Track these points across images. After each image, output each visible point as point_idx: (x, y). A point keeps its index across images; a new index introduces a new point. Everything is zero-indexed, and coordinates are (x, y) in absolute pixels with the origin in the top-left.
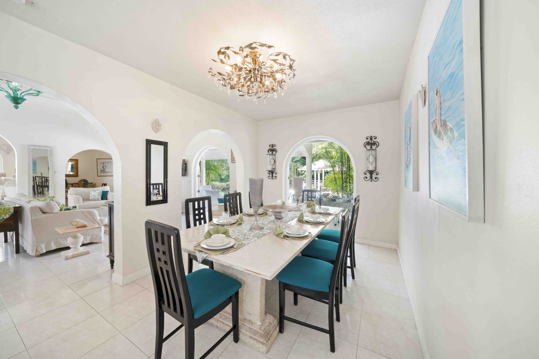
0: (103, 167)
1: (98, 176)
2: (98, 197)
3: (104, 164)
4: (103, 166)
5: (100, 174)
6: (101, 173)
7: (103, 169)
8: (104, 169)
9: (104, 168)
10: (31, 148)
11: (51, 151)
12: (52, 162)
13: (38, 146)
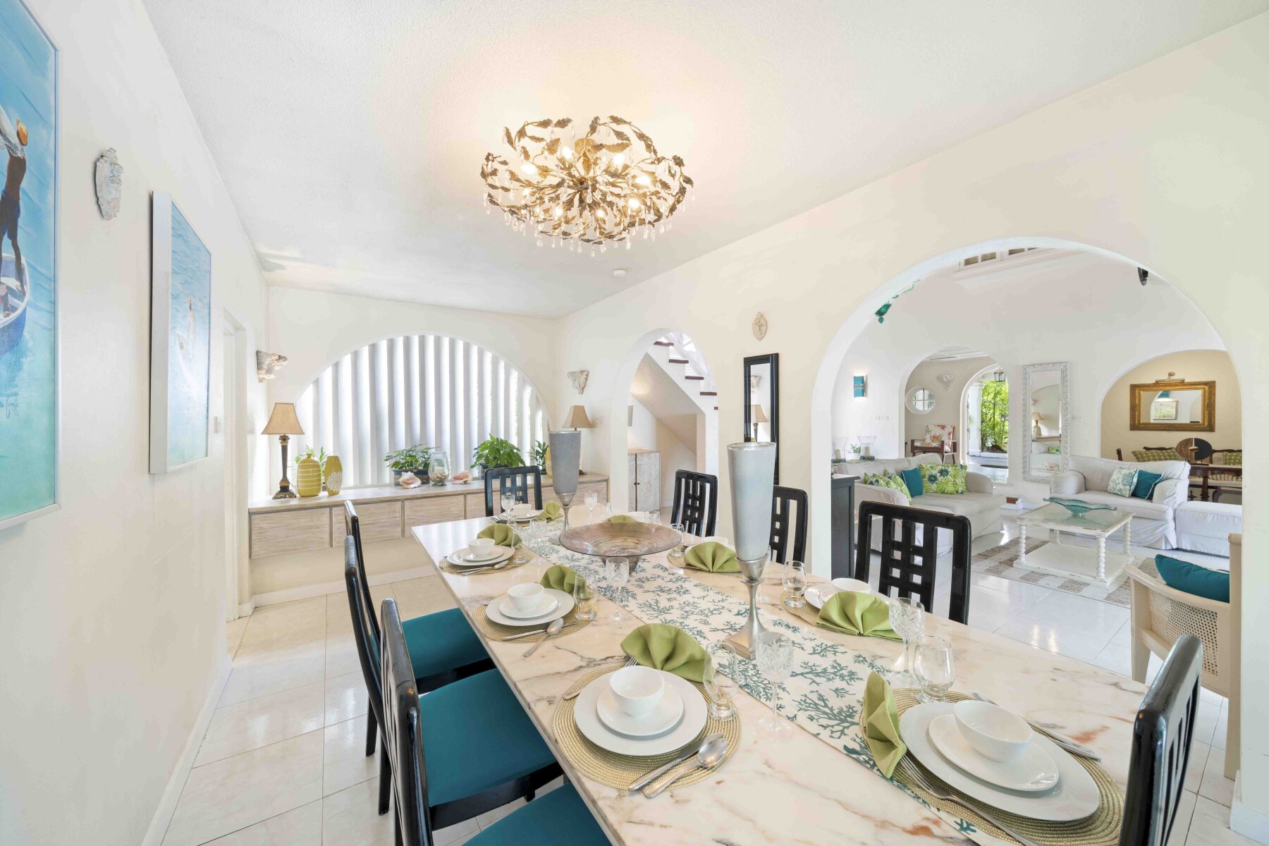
10: (1028, 370)
11: (1064, 372)
12: (1067, 396)
13: (1041, 364)
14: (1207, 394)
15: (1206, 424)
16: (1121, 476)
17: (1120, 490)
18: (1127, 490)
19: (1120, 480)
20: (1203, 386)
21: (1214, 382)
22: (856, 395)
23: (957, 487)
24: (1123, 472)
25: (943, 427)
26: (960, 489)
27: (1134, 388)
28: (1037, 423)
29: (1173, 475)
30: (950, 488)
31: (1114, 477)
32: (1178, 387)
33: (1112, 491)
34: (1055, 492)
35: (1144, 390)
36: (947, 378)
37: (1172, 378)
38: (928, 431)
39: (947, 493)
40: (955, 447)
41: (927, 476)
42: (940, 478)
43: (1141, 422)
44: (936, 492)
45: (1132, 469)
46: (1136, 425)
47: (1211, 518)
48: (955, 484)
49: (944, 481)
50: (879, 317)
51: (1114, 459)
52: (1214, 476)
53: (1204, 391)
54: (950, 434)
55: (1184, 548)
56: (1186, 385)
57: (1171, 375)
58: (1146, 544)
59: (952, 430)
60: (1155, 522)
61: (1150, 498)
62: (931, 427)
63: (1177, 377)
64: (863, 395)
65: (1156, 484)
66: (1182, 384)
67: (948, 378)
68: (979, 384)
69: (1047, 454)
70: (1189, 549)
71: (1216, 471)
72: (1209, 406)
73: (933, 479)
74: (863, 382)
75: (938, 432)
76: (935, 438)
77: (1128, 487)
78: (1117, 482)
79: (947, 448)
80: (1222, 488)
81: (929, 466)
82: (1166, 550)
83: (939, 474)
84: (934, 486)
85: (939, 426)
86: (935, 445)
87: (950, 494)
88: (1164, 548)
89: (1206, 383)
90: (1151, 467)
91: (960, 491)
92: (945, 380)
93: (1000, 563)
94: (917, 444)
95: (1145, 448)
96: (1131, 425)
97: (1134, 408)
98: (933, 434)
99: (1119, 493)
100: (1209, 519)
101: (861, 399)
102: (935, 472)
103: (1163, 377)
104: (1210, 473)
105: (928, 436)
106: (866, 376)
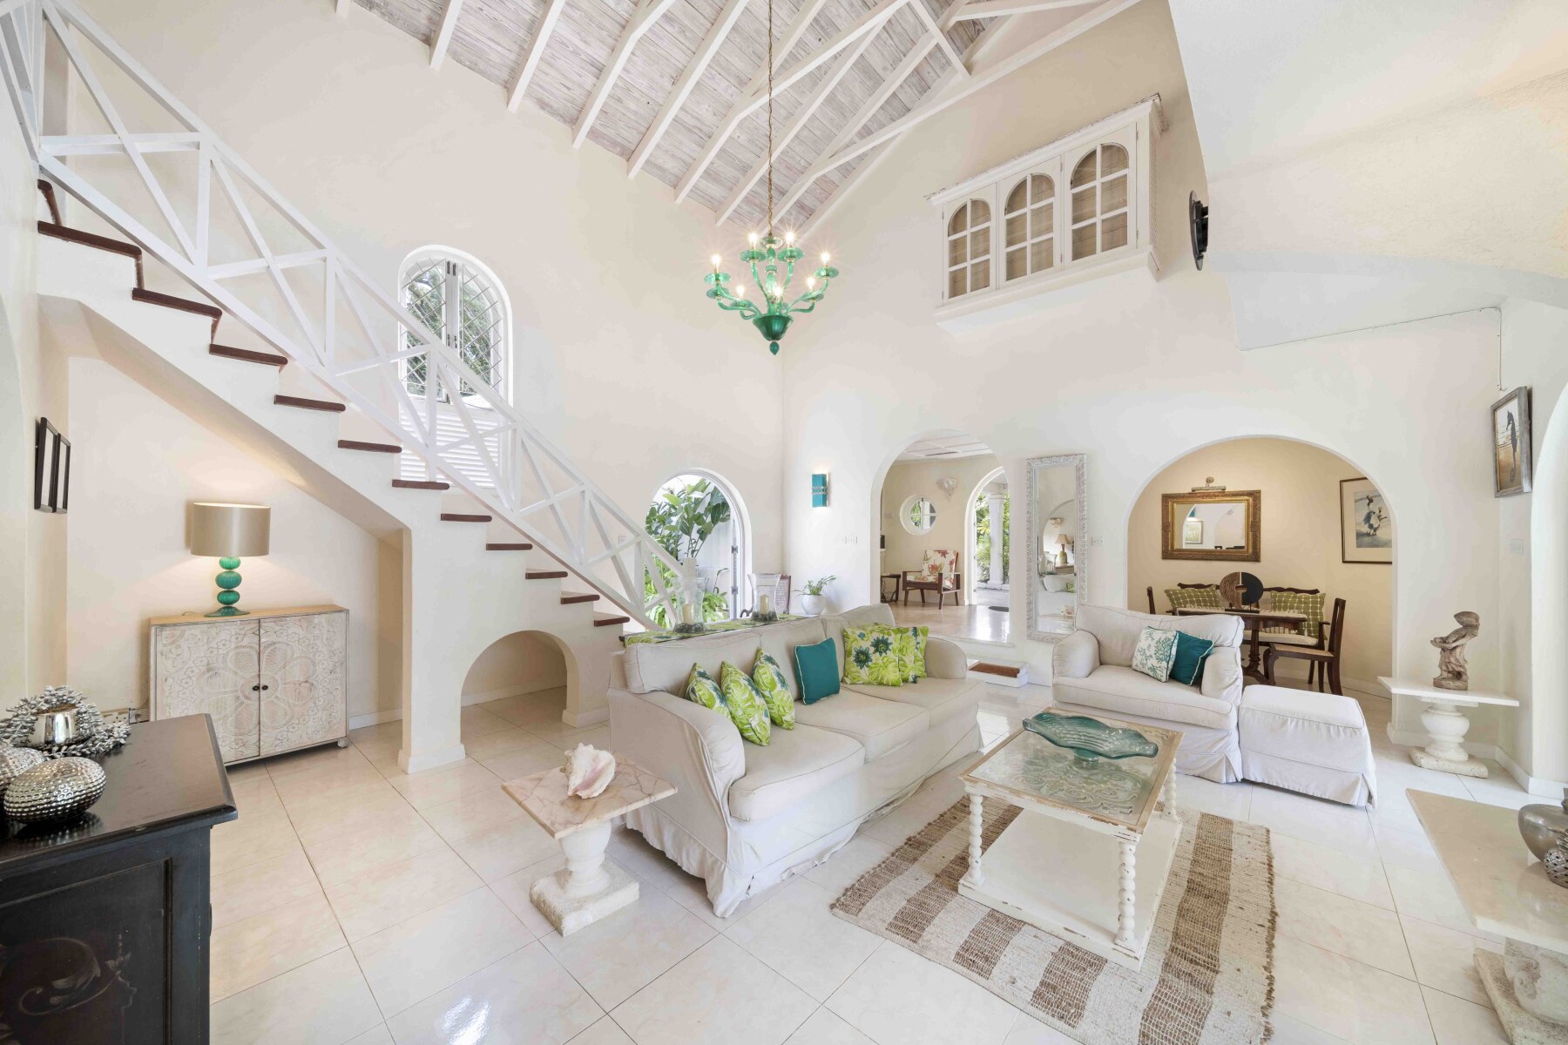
0: (1368, 518)
1: (1344, 562)
2: (1153, 662)
3: (1371, 501)
4: (1368, 511)
5: (1354, 552)
6: (1359, 546)
7: (1365, 529)
8: (1371, 526)
9: (1374, 521)
10: (1034, 465)
11: (1079, 469)
12: (1083, 506)
13: (1049, 457)
14: (1251, 509)
15: (1250, 551)
16: (1153, 644)
17: (1153, 669)
18: (1163, 669)
19: (1152, 651)
20: (1247, 498)
21: (1259, 492)
22: (815, 505)
23: (907, 670)
24: (1158, 635)
25: (944, 553)
26: (911, 675)
27: (1167, 498)
28: (1063, 549)
29: (1223, 641)
30: (892, 675)
31: (1143, 643)
32: (1217, 499)
33: (1140, 668)
34: (1061, 674)
35: (1178, 503)
36: (948, 483)
37: (1211, 485)
38: (926, 559)
39: (887, 685)
40: (958, 581)
41: (854, 653)
42: (875, 657)
43: (1176, 547)
44: (869, 683)
45: (1169, 627)
46: (1171, 552)
47: (1294, 723)
48: (901, 665)
49: (880, 662)
50: (770, 342)
51: (1145, 612)
52: (1268, 629)
53: (1248, 505)
54: (951, 563)
55: (1253, 779)
56: (1226, 496)
57: (1209, 481)
58: (1197, 773)
59: (954, 557)
60: (1211, 734)
61: (1198, 683)
62: (930, 553)
63: (1217, 483)
64: (824, 504)
65: (1204, 659)
66: (1222, 495)
67: (951, 483)
68: (999, 496)
69: (1064, 594)
70: (1259, 780)
71: (1270, 623)
72: (1254, 526)
73: (862, 658)
74: (824, 483)
75: (937, 559)
76: (934, 568)
77: (1164, 664)
78: (1148, 653)
79: (947, 583)
80: (1278, 648)
81: (858, 632)
82: (1227, 783)
83: (872, 649)
84: (864, 673)
85: (939, 552)
86: (931, 579)
87: (893, 685)
88: (1224, 781)
89: (1250, 494)
90: (1194, 626)
91: (911, 679)
92: (946, 485)
93: (937, 876)
94: (910, 578)
95: (1180, 585)
96: (1163, 552)
97: (1168, 528)
98: (931, 562)
99: (1151, 674)
100: (1291, 726)
101: (821, 509)
102: (866, 644)
103: (1200, 483)
104: (1261, 624)
105: (926, 567)
106: (829, 474)
